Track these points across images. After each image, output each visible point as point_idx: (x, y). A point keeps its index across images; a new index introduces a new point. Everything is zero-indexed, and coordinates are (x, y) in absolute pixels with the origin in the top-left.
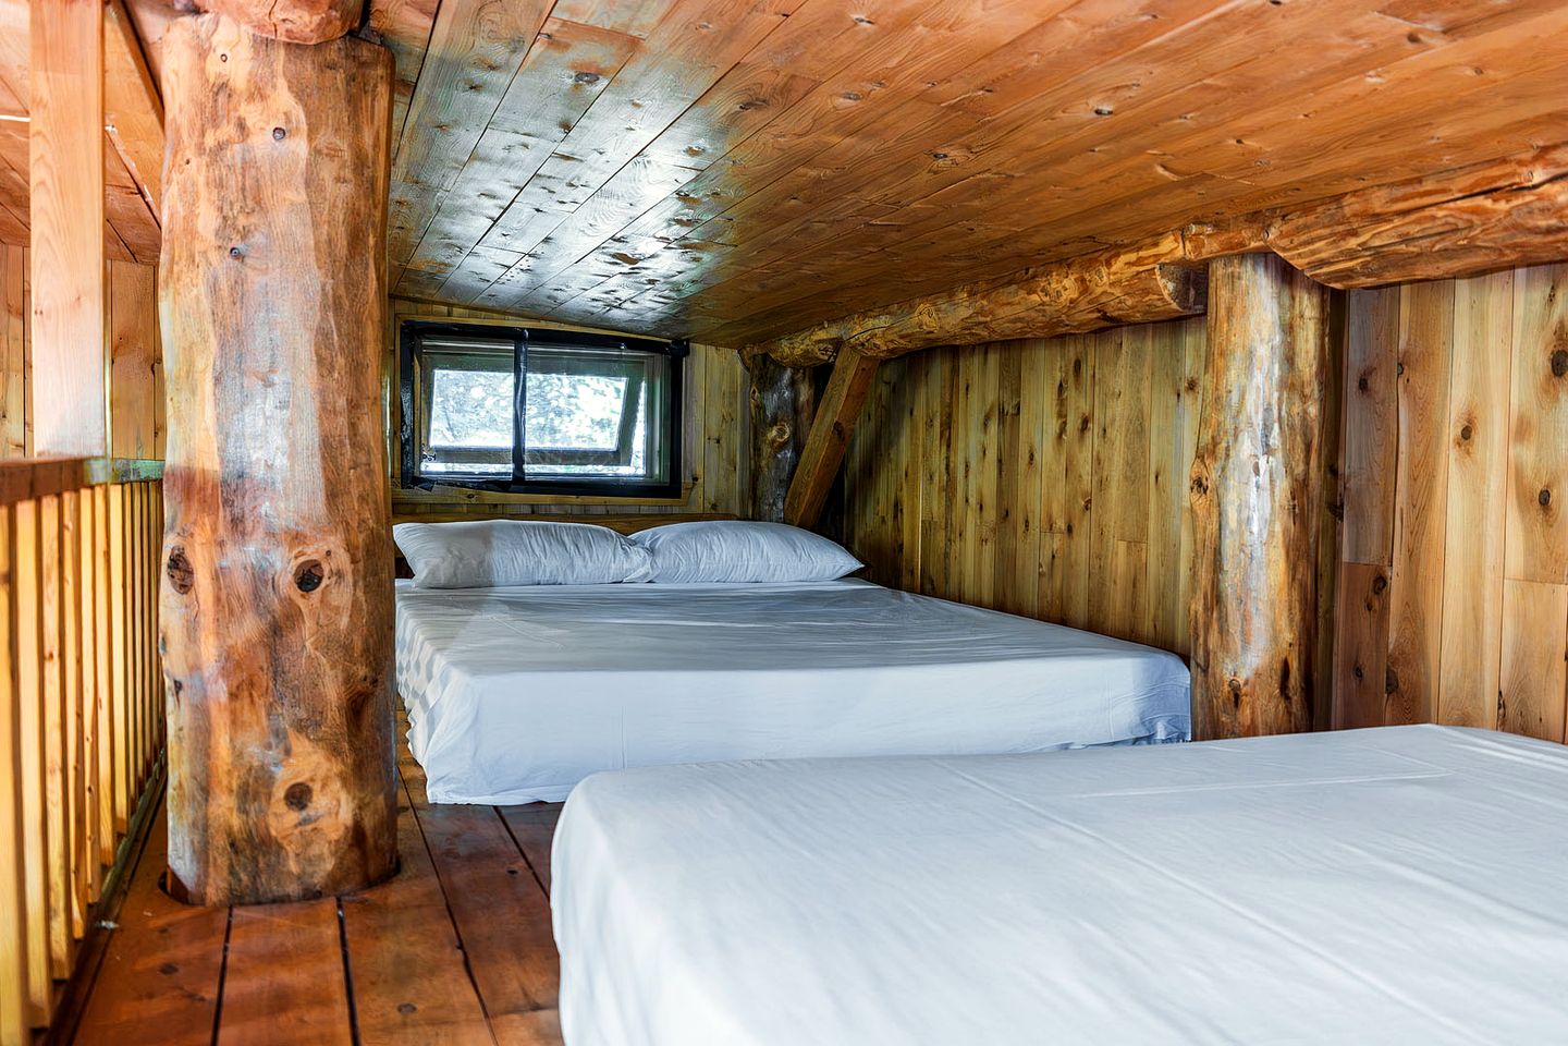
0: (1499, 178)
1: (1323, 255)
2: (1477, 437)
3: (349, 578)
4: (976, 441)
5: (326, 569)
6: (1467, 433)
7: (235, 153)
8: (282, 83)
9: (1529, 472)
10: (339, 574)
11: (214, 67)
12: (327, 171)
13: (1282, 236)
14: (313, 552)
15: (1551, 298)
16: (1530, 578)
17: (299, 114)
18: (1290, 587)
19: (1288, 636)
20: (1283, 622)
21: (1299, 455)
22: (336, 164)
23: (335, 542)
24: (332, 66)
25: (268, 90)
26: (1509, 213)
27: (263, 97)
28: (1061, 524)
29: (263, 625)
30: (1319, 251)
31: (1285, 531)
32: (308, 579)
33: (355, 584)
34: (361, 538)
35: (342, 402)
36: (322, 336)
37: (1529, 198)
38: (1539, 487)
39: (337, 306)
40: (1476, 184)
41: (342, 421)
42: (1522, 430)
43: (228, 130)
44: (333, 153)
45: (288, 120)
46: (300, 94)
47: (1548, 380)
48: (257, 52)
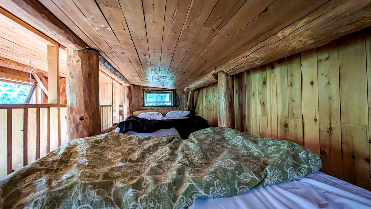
0: (245, 55)
1: (228, 70)
2: (255, 95)
3: (89, 119)
4: (205, 99)
5: (85, 117)
6: (254, 94)
7: (71, 64)
8: (77, 55)
9: (261, 99)
10: (87, 118)
11: (69, 54)
12: (84, 67)
13: (223, 68)
14: (82, 115)
15: (263, 74)
16: (262, 115)
17: (80, 59)
18: (230, 117)
19: (229, 124)
20: (229, 122)
21: (230, 98)
22: (86, 66)
23: (86, 114)
24: (86, 53)
25: (76, 56)
26: (247, 60)
27: (75, 57)
28: (213, 109)
29: (75, 125)
30: (227, 70)
31: (228, 109)
32: (82, 119)
33: (90, 119)
34: (91, 114)
35: (87, 96)
36: (84, 87)
37: (248, 57)
38: (263, 102)
39: (87, 84)
40: (242, 56)
41: (88, 98)
42: (260, 93)
43: (71, 62)
44: (85, 64)
45: (78, 60)
46: (80, 57)
47: (263, 86)
48: (74, 52)
